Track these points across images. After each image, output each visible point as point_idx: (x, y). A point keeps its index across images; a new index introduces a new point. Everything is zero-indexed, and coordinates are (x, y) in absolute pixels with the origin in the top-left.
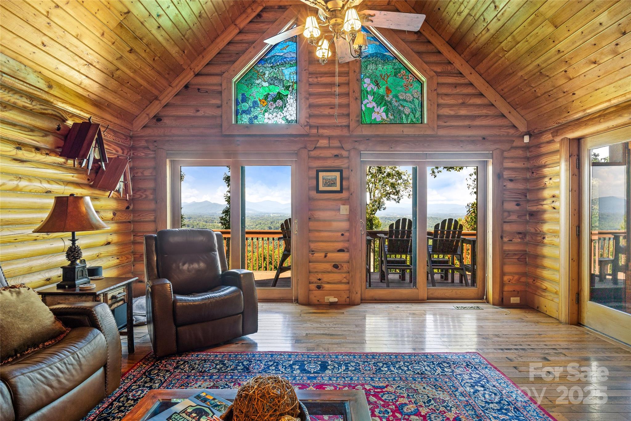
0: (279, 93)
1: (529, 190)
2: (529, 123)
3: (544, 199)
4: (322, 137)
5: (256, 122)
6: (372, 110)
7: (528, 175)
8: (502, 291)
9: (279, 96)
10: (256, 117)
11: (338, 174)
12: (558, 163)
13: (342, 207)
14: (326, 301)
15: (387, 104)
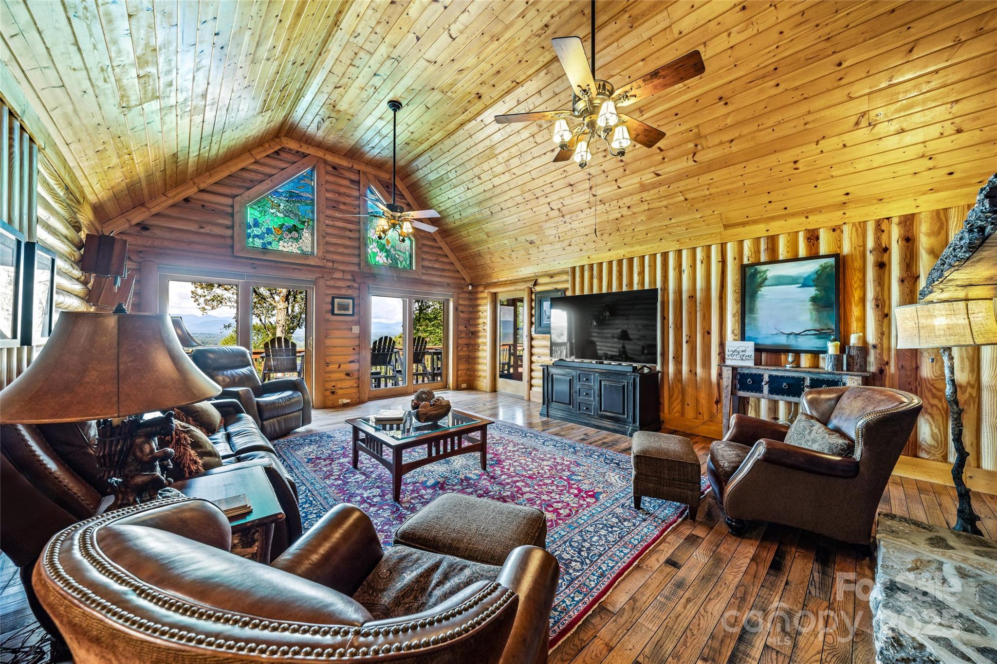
0: (294, 226)
1: (471, 318)
2: (471, 279)
3: (479, 324)
4: (337, 270)
5: (269, 247)
6: (375, 254)
7: (471, 309)
8: (457, 381)
9: (294, 228)
10: (270, 243)
11: (351, 301)
12: (486, 304)
13: (354, 327)
14: (340, 403)
15: (387, 251)
